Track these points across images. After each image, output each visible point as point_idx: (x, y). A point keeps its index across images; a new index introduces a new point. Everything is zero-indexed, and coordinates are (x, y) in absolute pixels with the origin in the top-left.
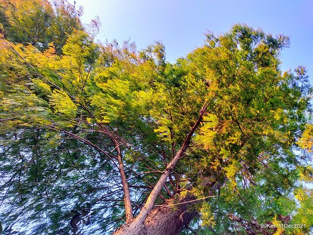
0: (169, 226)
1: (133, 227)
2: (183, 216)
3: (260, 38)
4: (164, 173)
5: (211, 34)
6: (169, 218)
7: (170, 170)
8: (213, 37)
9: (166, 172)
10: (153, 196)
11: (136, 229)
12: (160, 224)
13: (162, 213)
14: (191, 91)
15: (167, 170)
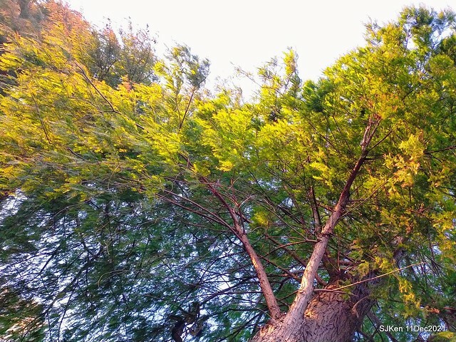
0: (340, 323)
1: (290, 322)
2: (357, 308)
3: (447, 24)
4: (319, 241)
5: (373, 22)
6: (336, 311)
7: (328, 235)
8: (376, 25)
9: (323, 239)
10: (309, 275)
11: (295, 325)
12: (326, 320)
13: (324, 303)
14: (339, 119)
15: (324, 235)
